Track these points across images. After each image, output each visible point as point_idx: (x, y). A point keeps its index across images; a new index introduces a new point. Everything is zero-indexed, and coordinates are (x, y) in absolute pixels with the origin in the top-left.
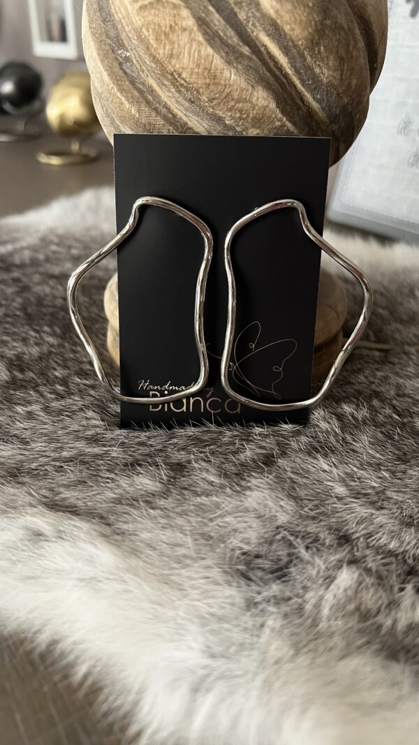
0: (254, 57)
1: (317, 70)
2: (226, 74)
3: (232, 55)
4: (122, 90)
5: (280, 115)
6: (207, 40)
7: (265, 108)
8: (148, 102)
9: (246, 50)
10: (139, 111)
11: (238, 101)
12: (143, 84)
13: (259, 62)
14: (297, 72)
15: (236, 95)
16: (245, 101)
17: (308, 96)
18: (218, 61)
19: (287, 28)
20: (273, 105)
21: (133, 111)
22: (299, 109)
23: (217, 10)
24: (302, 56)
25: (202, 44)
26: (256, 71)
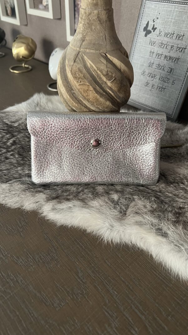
0: (106, 95)
1: (120, 95)
2: (100, 99)
3: (101, 95)
4: (73, 100)
5: (112, 105)
6: (96, 93)
7: (109, 105)
8: (80, 103)
9: (104, 93)
10: (78, 105)
11: (103, 104)
12: (79, 99)
13: (107, 96)
14: (116, 96)
15: (102, 103)
16: (104, 104)
17: (118, 100)
18: (98, 97)
19: (113, 88)
20: (111, 104)
21: (76, 105)
22: (116, 103)
23: (98, 86)
24: (117, 93)
25: (94, 93)
26: (107, 97)
